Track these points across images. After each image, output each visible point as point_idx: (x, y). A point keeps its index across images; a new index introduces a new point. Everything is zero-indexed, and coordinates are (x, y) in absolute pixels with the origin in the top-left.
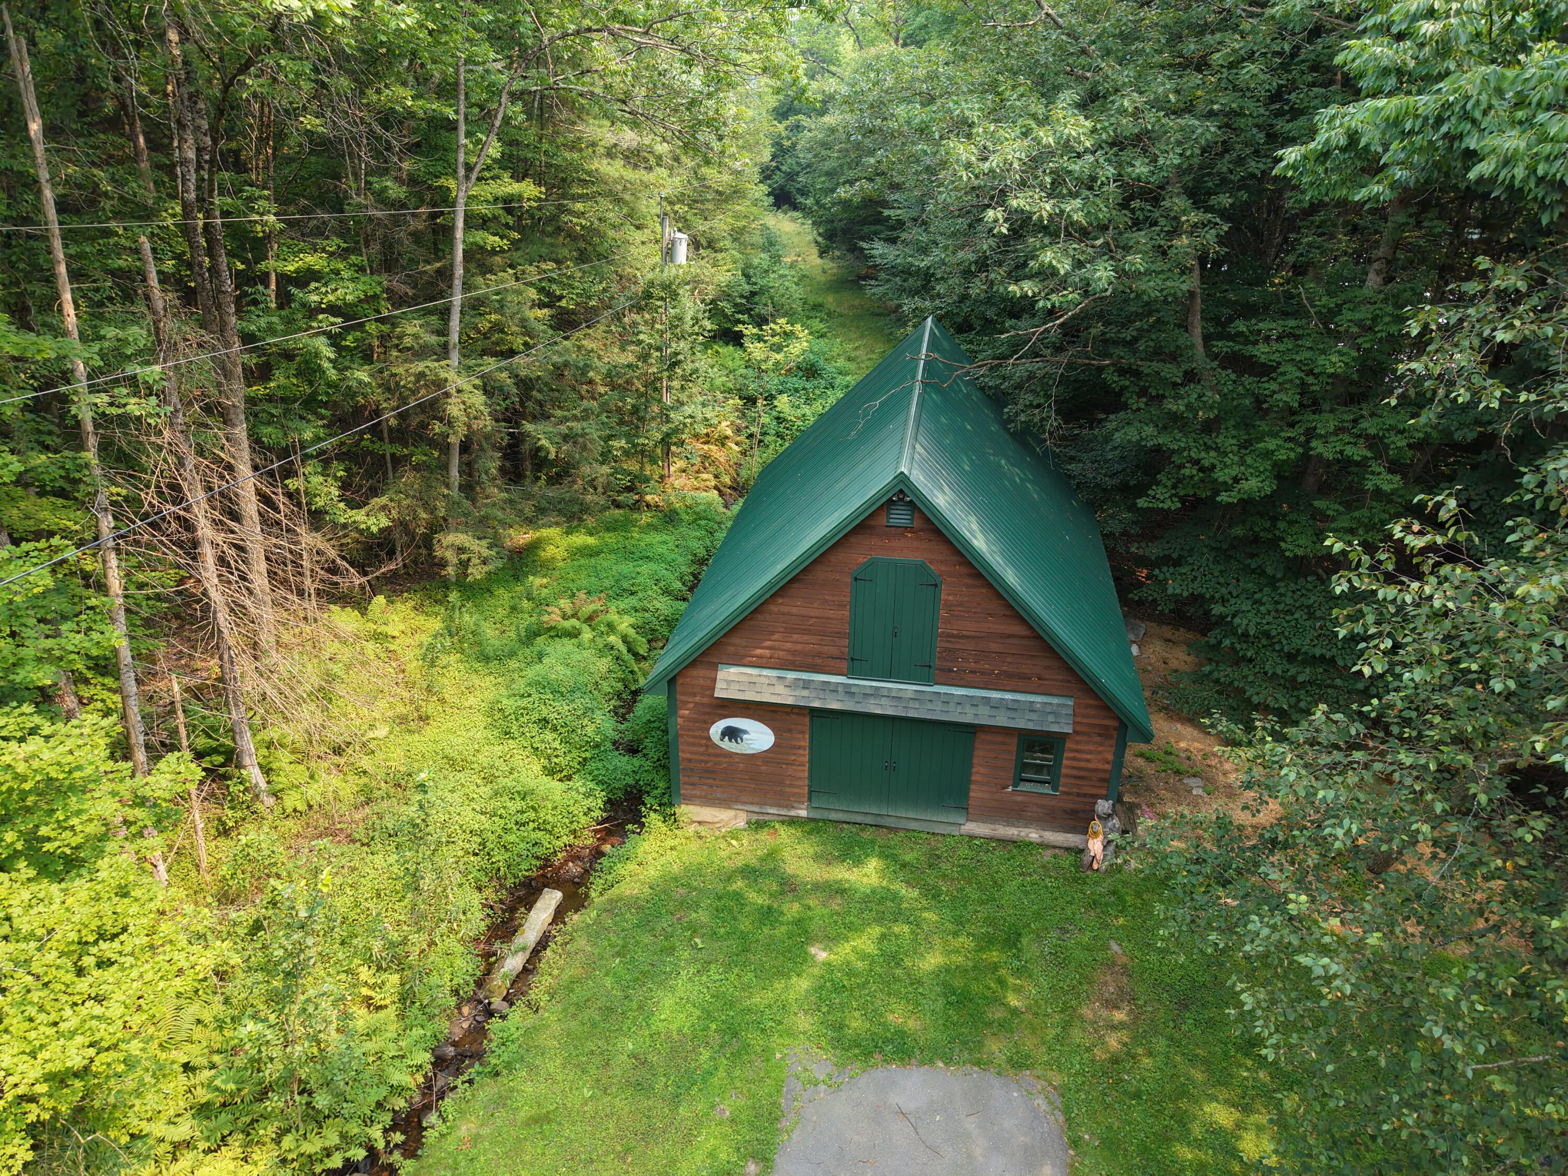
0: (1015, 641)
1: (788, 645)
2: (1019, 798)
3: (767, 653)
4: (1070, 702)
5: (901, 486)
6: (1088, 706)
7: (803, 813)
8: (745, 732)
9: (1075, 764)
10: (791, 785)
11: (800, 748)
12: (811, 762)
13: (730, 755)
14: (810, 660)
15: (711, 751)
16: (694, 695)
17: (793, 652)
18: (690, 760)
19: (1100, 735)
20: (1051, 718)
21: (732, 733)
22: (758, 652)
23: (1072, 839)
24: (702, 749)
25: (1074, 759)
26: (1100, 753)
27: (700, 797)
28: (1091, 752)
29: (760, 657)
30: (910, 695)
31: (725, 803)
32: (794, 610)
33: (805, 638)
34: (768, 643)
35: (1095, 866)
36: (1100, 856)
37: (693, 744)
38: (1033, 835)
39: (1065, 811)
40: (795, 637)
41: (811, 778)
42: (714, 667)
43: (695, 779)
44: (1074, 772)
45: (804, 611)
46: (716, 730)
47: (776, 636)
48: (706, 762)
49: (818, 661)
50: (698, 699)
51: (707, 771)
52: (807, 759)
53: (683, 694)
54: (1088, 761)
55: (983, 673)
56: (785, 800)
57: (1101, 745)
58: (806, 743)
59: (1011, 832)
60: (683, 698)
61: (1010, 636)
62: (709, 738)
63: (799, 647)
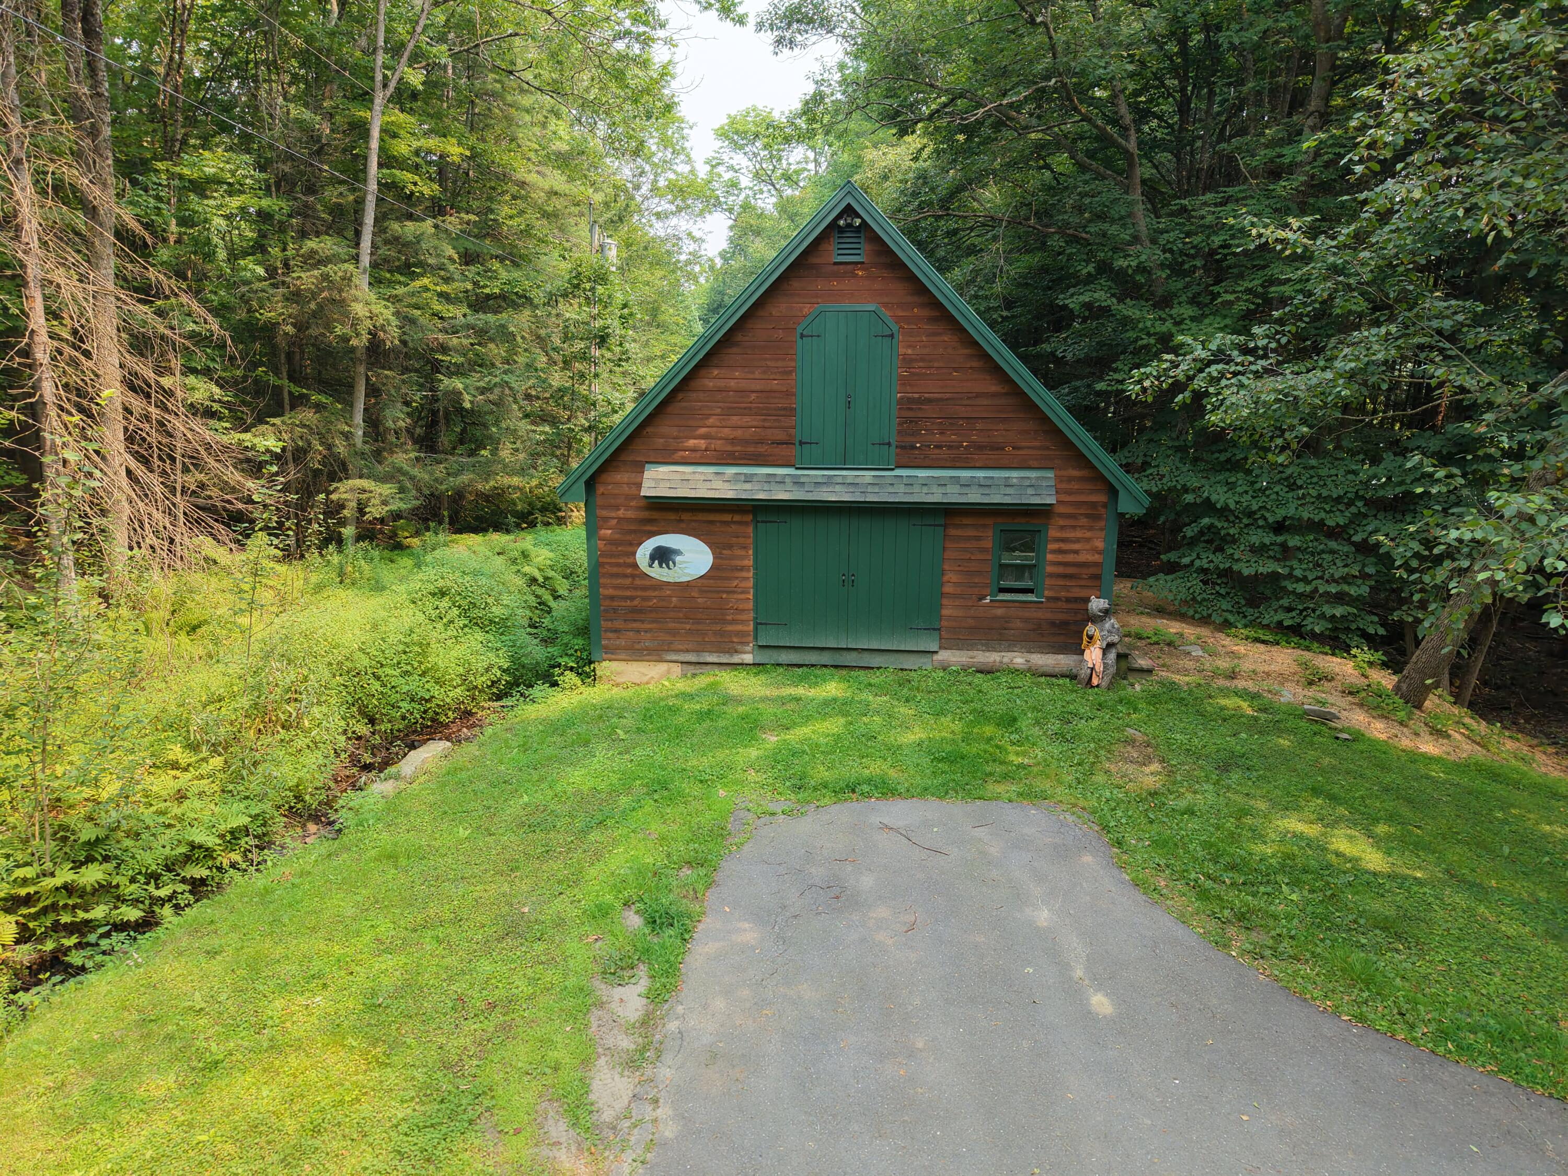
0: (985, 402)
1: (726, 431)
2: (999, 612)
3: (702, 443)
4: (1050, 474)
5: (849, 200)
6: (1070, 479)
7: (748, 658)
8: (677, 552)
9: (1060, 558)
10: (734, 622)
11: (743, 568)
12: (756, 586)
13: (662, 585)
14: (751, 449)
15: (638, 582)
16: (617, 508)
17: (733, 441)
18: (612, 598)
19: (1087, 516)
20: (1030, 491)
21: (663, 556)
22: (692, 443)
23: (1063, 661)
24: (628, 581)
25: (1060, 551)
26: (1088, 540)
27: (626, 649)
28: (1078, 540)
29: (693, 450)
30: (868, 480)
31: (654, 654)
32: (732, 383)
33: (747, 419)
34: (702, 431)
35: (1095, 681)
36: (1099, 668)
37: (617, 575)
38: (1019, 659)
39: (1053, 624)
40: (735, 420)
41: (756, 609)
42: (640, 468)
43: (618, 624)
44: (1061, 570)
45: (743, 384)
46: (643, 554)
47: (711, 421)
48: (632, 598)
49: (762, 449)
50: (621, 513)
51: (634, 610)
52: (751, 583)
53: (603, 507)
54: (1076, 552)
55: (950, 447)
56: (727, 644)
57: (1090, 529)
58: (749, 562)
59: (992, 658)
60: (604, 513)
61: (978, 395)
62: (635, 566)
63: (739, 433)
